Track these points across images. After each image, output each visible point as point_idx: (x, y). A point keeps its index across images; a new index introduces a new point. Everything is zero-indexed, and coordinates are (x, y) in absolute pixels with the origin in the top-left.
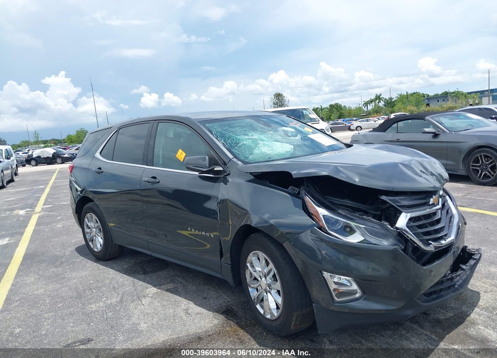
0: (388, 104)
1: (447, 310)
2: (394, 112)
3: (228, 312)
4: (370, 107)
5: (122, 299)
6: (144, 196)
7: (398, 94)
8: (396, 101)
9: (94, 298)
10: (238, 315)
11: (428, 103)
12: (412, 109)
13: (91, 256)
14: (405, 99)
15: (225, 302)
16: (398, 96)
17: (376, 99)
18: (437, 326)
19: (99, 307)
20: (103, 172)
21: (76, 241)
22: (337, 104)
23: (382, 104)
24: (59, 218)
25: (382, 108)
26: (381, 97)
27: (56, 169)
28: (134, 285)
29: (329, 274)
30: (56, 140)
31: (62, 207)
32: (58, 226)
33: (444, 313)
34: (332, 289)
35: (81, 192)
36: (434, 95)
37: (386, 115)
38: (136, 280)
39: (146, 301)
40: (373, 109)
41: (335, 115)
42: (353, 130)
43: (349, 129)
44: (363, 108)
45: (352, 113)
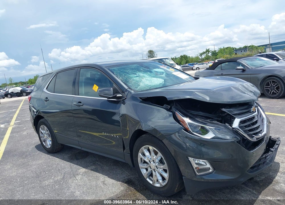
0: (214, 54)
1: (261, 175)
2: (217, 59)
3: (129, 182)
4: (203, 56)
5: (64, 177)
6: (74, 114)
7: (219, 48)
8: (218, 52)
9: (46, 177)
10: (135, 183)
11: (236, 53)
12: (227, 56)
13: (45, 151)
14: (223, 51)
15: (127, 176)
16: (219, 49)
17: (207, 51)
18: (256, 185)
19: (50, 182)
20: (49, 100)
21: (35, 142)
22: (184, 55)
23: (210, 54)
24: (25, 128)
25: (210, 57)
26: (209, 50)
27: (23, 99)
28: (71, 168)
29: (193, 159)
30: (22, 82)
31: (26, 121)
32: (24, 133)
33: (259, 177)
34: (194, 168)
35: (37, 112)
36: (239, 48)
37: (213, 61)
38: (72, 164)
39: (79, 177)
40: (205, 57)
41: (184, 61)
42: (194, 70)
43: (192, 69)
44: (200, 57)
45: (193, 60)
